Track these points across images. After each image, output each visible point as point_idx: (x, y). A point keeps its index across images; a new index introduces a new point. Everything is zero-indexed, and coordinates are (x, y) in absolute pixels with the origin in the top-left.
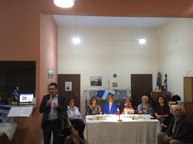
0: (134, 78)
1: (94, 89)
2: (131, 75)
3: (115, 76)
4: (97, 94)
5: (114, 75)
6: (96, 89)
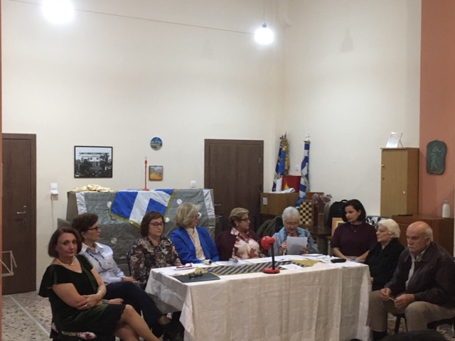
0: (215, 150)
1: (98, 189)
2: (207, 141)
3: (156, 143)
4: (112, 206)
5: (154, 139)
6: (107, 190)
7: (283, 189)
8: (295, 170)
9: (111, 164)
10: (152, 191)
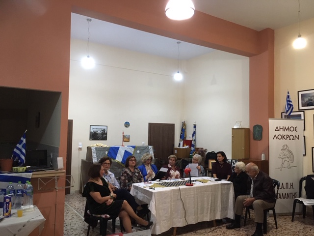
0: (153, 128)
1: (102, 145)
2: (150, 124)
3: (127, 125)
4: (108, 153)
5: (126, 123)
6: (105, 146)
7: (183, 146)
8: (189, 137)
9: (107, 134)
10: (126, 146)
